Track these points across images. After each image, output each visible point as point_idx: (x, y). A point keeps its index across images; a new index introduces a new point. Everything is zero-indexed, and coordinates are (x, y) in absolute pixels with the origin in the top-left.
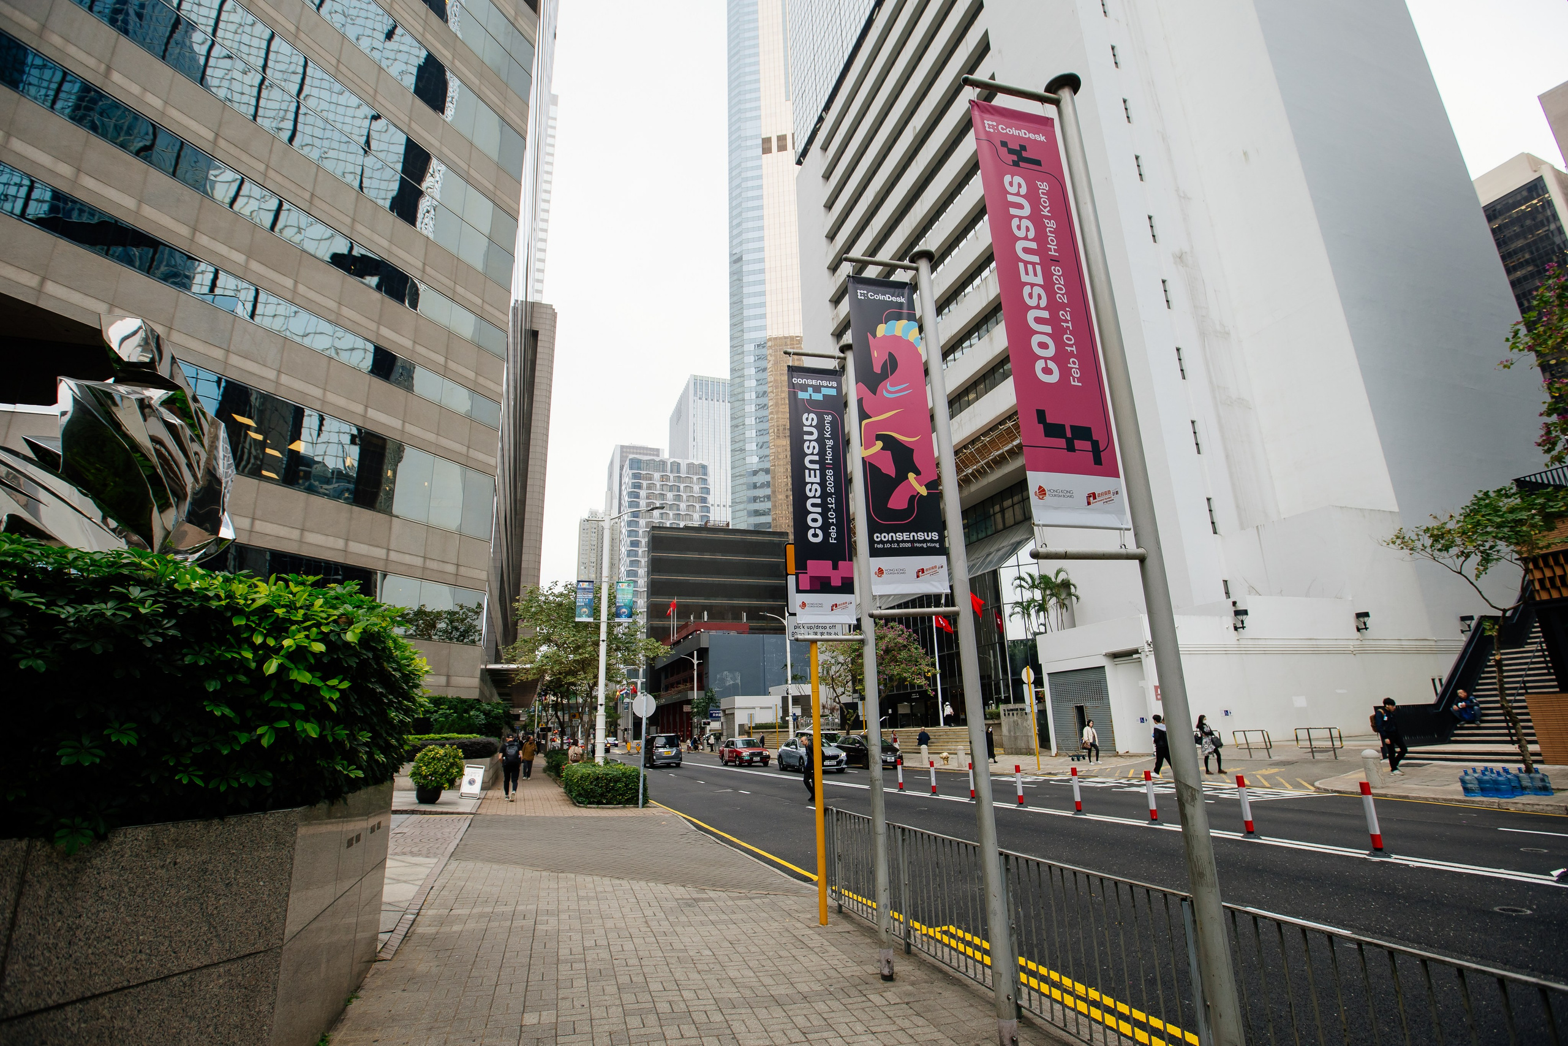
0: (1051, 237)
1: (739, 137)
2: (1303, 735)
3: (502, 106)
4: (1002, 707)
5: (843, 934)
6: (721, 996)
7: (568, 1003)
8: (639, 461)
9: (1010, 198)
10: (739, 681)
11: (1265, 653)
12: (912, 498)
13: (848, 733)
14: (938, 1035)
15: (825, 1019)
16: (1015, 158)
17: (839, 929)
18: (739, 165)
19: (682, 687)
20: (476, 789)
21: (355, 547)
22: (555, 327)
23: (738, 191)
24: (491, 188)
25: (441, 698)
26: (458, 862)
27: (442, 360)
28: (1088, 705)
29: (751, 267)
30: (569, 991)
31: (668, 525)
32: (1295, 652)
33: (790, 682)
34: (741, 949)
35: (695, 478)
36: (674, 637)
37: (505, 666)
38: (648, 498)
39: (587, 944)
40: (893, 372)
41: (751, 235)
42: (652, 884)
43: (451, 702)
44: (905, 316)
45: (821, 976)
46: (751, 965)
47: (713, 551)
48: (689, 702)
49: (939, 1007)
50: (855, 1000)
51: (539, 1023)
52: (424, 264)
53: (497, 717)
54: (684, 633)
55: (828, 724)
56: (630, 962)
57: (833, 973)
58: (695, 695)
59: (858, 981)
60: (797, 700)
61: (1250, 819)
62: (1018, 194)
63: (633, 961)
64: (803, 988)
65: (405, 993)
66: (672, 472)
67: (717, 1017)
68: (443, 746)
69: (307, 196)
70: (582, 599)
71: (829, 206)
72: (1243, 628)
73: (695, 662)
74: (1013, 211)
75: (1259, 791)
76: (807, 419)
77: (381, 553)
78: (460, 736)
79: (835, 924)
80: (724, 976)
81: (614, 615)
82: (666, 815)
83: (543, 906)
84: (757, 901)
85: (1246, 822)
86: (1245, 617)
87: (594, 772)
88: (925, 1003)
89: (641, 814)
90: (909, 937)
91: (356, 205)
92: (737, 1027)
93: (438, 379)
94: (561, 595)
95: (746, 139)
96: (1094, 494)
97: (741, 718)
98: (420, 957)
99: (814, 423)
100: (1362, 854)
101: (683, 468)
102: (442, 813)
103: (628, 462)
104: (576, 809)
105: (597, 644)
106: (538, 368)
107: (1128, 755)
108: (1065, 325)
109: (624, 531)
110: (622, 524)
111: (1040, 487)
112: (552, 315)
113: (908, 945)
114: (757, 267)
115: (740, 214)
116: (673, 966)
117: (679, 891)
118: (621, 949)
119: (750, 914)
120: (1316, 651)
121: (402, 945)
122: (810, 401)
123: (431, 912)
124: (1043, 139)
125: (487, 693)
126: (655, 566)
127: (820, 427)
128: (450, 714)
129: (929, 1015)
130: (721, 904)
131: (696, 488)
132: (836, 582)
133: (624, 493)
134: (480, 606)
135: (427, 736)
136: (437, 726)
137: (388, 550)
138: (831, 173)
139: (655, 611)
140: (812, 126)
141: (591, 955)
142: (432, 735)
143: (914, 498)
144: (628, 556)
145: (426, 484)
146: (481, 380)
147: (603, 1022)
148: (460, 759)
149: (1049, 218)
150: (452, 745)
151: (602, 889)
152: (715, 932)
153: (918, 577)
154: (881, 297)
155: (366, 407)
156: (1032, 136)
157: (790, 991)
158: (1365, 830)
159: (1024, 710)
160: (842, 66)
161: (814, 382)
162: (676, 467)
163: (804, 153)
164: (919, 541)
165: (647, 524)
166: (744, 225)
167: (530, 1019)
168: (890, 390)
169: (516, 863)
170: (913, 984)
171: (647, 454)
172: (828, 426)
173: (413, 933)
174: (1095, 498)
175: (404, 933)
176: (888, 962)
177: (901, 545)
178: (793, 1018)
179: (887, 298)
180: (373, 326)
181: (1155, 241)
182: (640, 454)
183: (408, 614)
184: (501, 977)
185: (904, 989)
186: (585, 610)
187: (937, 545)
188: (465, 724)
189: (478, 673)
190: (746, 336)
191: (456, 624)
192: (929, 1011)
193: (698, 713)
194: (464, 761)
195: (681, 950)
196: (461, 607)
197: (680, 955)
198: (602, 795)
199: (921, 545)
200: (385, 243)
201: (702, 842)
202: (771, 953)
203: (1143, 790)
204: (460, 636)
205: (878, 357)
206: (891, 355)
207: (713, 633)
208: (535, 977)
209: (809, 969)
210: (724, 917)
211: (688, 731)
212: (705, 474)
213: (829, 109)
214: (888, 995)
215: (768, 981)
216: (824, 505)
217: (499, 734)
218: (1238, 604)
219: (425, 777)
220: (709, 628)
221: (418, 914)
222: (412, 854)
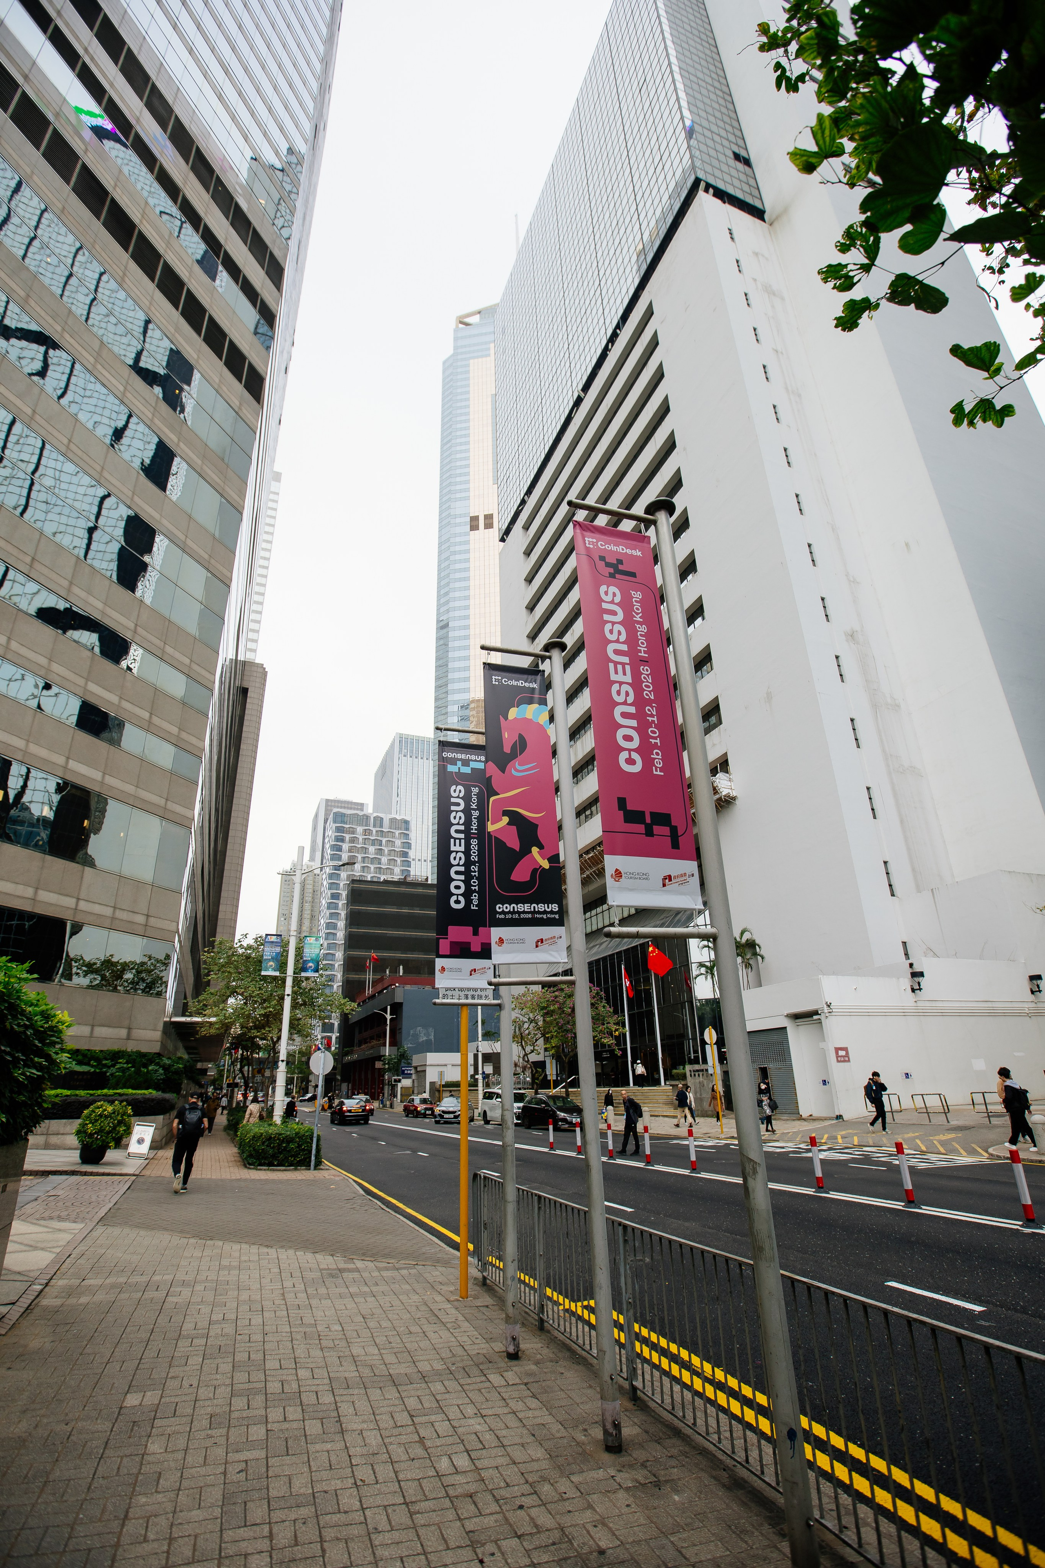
0: (642, 640)
1: (449, 515)
2: (978, 1098)
3: (222, 484)
4: (688, 1068)
5: (481, 1309)
6: (338, 1375)
7: (175, 1383)
8: (343, 815)
9: (605, 606)
10: (432, 1037)
11: (943, 1015)
12: (535, 871)
13: (536, 1093)
14: (548, 1419)
15: (437, 1401)
16: (612, 570)
17: (479, 1303)
18: (448, 540)
19: (374, 1042)
20: (144, 1149)
21: (45, 896)
22: (264, 685)
23: (447, 563)
24: (206, 556)
25: (119, 1052)
26: (105, 1227)
27: (146, 715)
28: (771, 1066)
29: (457, 633)
30: (181, 1369)
31: (369, 879)
32: (972, 1014)
33: (480, 1039)
34: (372, 1324)
35: (397, 832)
36: (369, 991)
37: (189, 1019)
38: (350, 851)
39: (214, 1318)
40: (521, 752)
41: (457, 604)
42: (300, 1253)
43: (130, 1056)
44: (536, 700)
45: (446, 1354)
46: (377, 1342)
47: (411, 906)
48: (380, 1058)
49: (557, 1388)
50: (474, 1380)
51: (140, 1405)
52: (136, 625)
53: (177, 1072)
54: (379, 987)
55: (519, 1083)
56: (253, 1338)
57: (459, 1351)
58: (387, 1051)
59: (482, 1359)
60: (487, 1058)
61: (910, 1187)
62: (612, 602)
63: (258, 1337)
64: (424, 1367)
65: (10, 1372)
66: (374, 826)
67: (327, 1398)
68: (112, 1102)
69: (28, 560)
70: (269, 952)
71: (529, 580)
72: (920, 989)
73: (388, 1017)
74: (606, 617)
75: (933, 1157)
76: (455, 791)
77: (70, 902)
78: (134, 1092)
79: (476, 1297)
80: (346, 1354)
81: (301, 967)
82: (337, 1178)
83: (180, 1276)
84: (404, 1272)
85: (906, 1191)
86: (921, 979)
87: (267, 1132)
88: (544, 1384)
89: (312, 1177)
90: (543, 1313)
91: (75, 570)
92: (346, 1409)
93: (142, 733)
94: (249, 947)
95: (455, 516)
96: (670, 876)
97: (432, 1076)
98: (37, 1332)
99: (462, 795)
100: (1014, 1224)
101: (386, 823)
102: (103, 1174)
103: (332, 815)
104: (246, 1170)
105: (282, 998)
106: (245, 723)
107: (811, 1119)
108: (650, 719)
109: (325, 883)
110: (324, 877)
111: (617, 870)
112: (264, 674)
113: (542, 1321)
114: (462, 633)
115: (448, 584)
116: (298, 1342)
117: (326, 1261)
118: (248, 1323)
119: (392, 1286)
120: (993, 1014)
121: (21, 1319)
122: (459, 774)
123: (61, 1283)
124: (639, 554)
125: (170, 1046)
126: (354, 919)
127: (467, 798)
128: (128, 1068)
129: (544, 1397)
130: (366, 1275)
131: (398, 842)
132: (476, 947)
133: (327, 846)
134: (168, 957)
135: (99, 1092)
136: (113, 1081)
137: (78, 899)
138: (532, 550)
139: (352, 965)
140: (516, 508)
141: (215, 1330)
142: (105, 1091)
143: (537, 871)
144: (328, 908)
145: (122, 834)
146: (184, 735)
147: (207, 1403)
148: (129, 1116)
149: (641, 623)
150: (121, 1102)
151: (246, 1258)
152: (351, 1305)
153: (537, 946)
154: (514, 683)
155: (68, 758)
156: (629, 551)
157: (411, 1370)
158: (1017, 1199)
159: (707, 1070)
160: (543, 456)
161: (463, 756)
162: (379, 821)
163: (508, 531)
164: (539, 912)
165: (348, 876)
166: (451, 595)
167: (132, 1400)
168: (519, 769)
169: (166, 1229)
170: (537, 1363)
171: (351, 809)
172: (474, 797)
173: (37, 1305)
174: (670, 880)
175: (26, 1306)
176: (514, 1339)
177: (522, 916)
178: (406, 1400)
179: (521, 683)
180: (81, 682)
181: (828, 620)
182: (345, 808)
183: (95, 964)
184: (116, 1354)
185: (527, 1368)
186: (271, 963)
187: (557, 917)
188: (141, 1079)
189: (161, 1026)
190: (450, 698)
191: (144, 975)
192: (546, 1392)
193: (389, 1070)
194: (133, 1119)
195: (310, 1325)
196: (150, 958)
197: (308, 1330)
198: (274, 1156)
199: (541, 916)
200: (100, 605)
201: (366, 1208)
202: (402, 1329)
203: (810, 1155)
204: (146, 988)
205: (508, 738)
206: (521, 736)
207: (408, 987)
208: (150, 1354)
209: (436, 1346)
210: (366, 1289)
211: (379, 1088)
212: (407, 829)
213: (531, 493)
214: (509, 1375)
215: (390, 1358)
216: (467, 873)
217: (177, 1091)
218: (914, 966)
219: (91, 1135)
220: (403, 982)
221: (47, 1284)
222: (60, 1219)
